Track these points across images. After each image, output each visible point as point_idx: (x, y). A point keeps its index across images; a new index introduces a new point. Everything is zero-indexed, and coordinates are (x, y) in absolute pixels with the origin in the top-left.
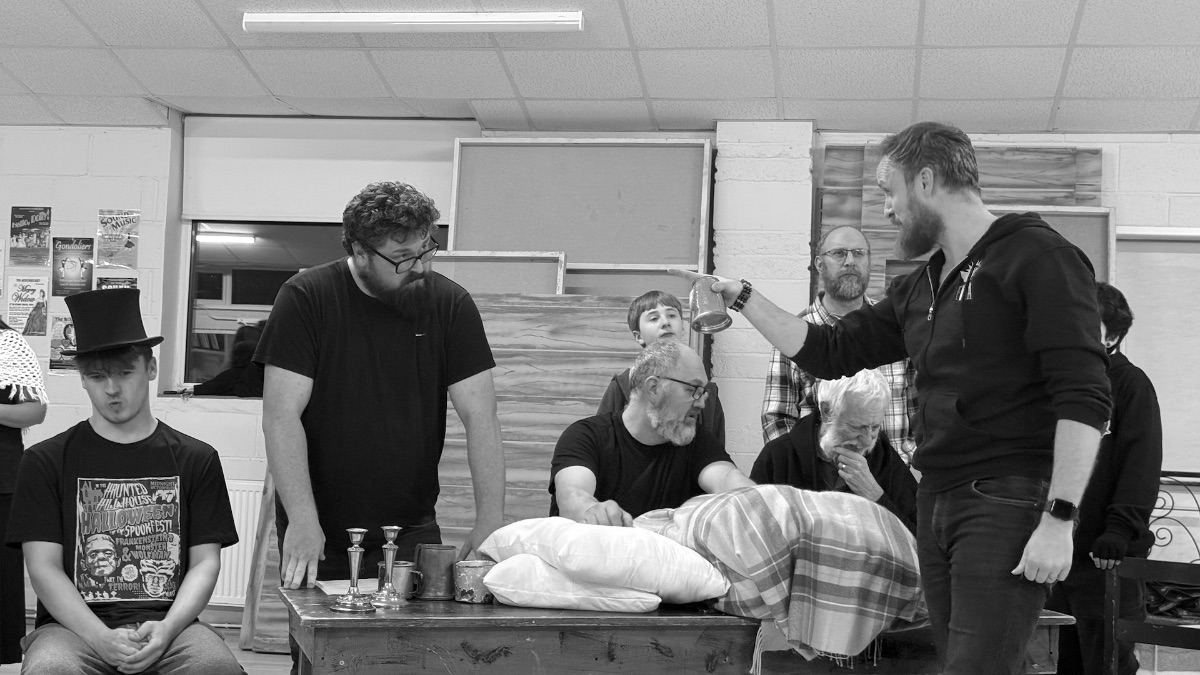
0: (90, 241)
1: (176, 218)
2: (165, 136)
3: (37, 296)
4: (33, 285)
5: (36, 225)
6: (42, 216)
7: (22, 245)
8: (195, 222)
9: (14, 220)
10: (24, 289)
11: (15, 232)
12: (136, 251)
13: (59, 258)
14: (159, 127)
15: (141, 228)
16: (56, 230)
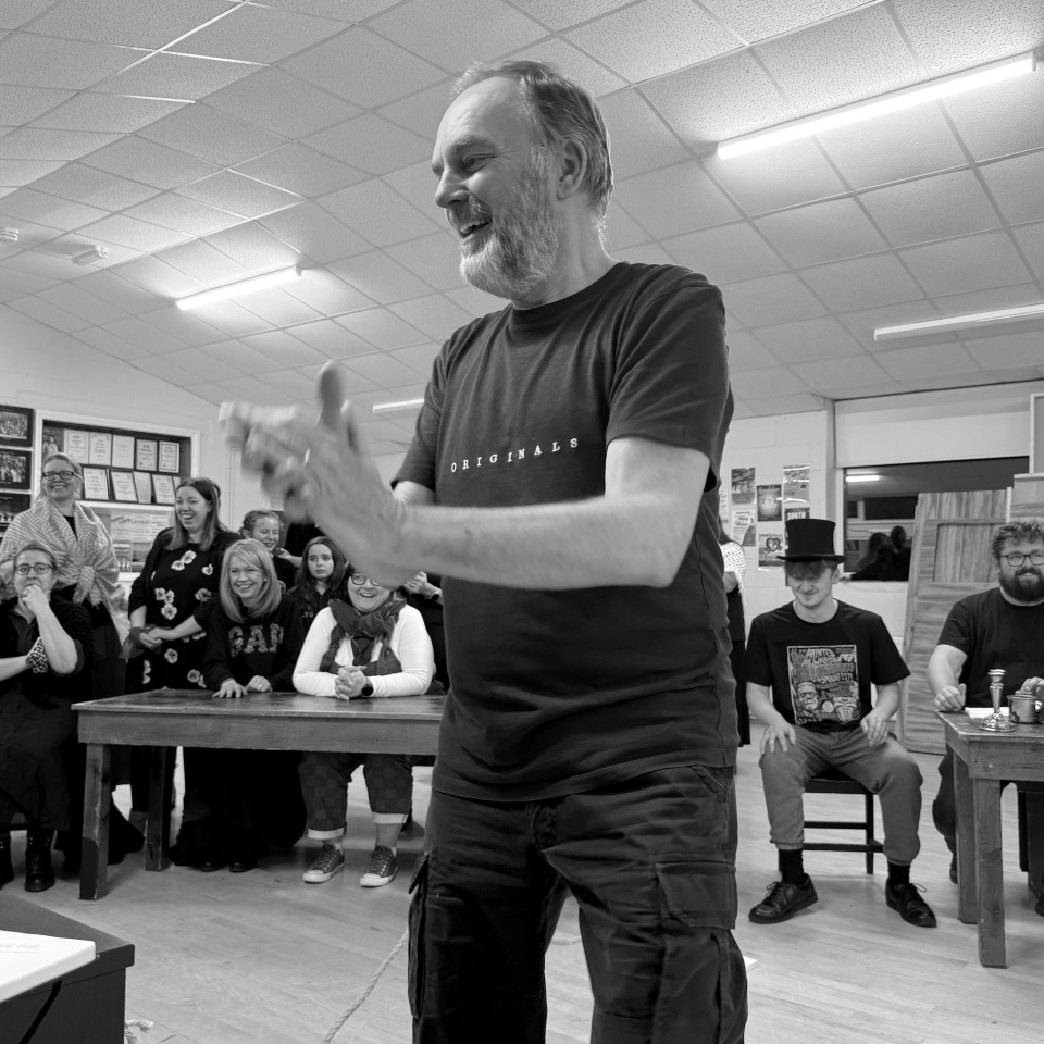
0: (779, 486)
1: (833, 466)
2: (823, 416)
3: (749, 522)
4: (746, 516)
5: (746, 479)
6: (749, 473)
7: (738, 491)
8: (845, 469)
9: (733, 477)
10: (741, 518)
11: (734, 484)
12: (807, 491)
13: (761, 498)
14: (819, 410)
15: (810, 475)
16: (758, 481)
